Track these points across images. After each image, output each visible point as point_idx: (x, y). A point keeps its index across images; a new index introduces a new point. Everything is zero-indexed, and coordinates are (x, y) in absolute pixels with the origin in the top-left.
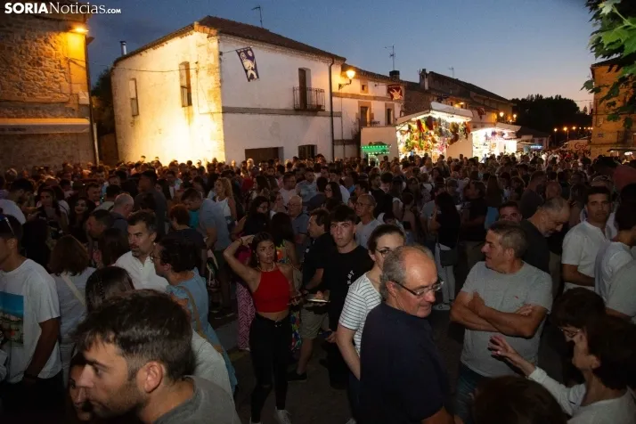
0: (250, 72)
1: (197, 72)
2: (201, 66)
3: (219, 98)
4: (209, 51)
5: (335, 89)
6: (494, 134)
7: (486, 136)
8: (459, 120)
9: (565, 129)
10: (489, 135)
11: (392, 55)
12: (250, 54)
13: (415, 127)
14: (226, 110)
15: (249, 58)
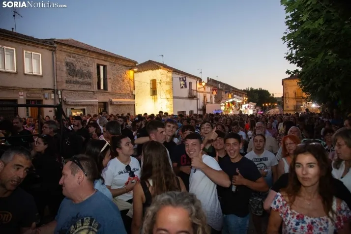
0: (182, 85)
1: (160, 83)
2: (163, 81)
3: (171, 93)
4: (167, 77)
5: (198, 90)
6: (248, 107)
7: (245, 107)
8: (239, 101)
9: (267, 104)
10: (247, 107)
11: (201, 73)
12: (184, 79)
13: (227, 104)
14: (174, 98)
15: (183, 80)
